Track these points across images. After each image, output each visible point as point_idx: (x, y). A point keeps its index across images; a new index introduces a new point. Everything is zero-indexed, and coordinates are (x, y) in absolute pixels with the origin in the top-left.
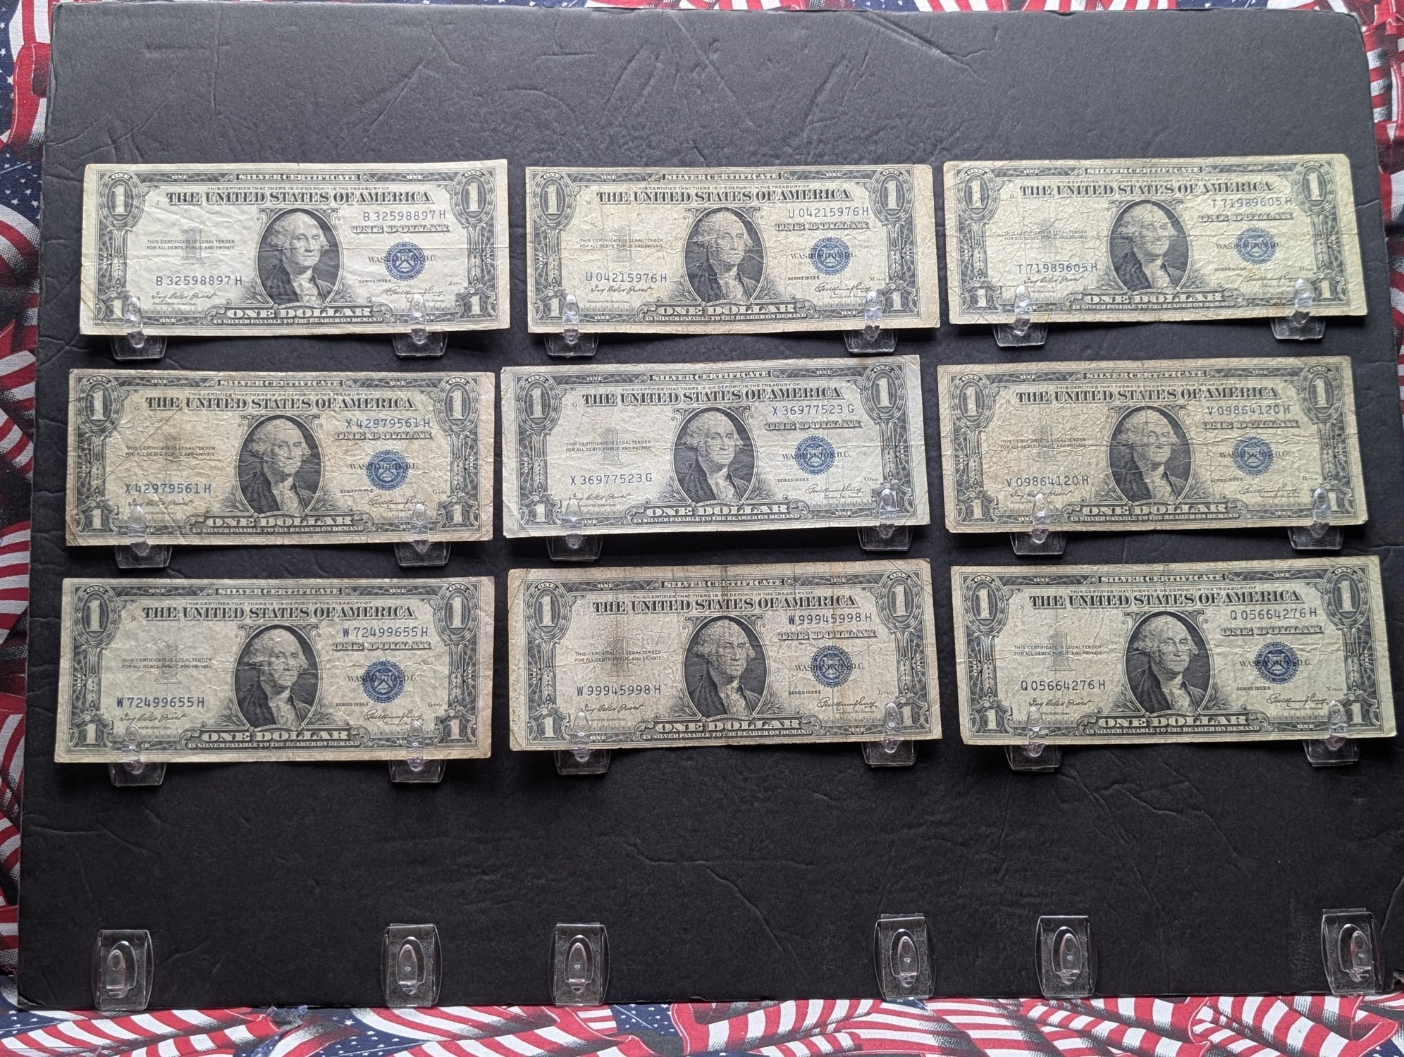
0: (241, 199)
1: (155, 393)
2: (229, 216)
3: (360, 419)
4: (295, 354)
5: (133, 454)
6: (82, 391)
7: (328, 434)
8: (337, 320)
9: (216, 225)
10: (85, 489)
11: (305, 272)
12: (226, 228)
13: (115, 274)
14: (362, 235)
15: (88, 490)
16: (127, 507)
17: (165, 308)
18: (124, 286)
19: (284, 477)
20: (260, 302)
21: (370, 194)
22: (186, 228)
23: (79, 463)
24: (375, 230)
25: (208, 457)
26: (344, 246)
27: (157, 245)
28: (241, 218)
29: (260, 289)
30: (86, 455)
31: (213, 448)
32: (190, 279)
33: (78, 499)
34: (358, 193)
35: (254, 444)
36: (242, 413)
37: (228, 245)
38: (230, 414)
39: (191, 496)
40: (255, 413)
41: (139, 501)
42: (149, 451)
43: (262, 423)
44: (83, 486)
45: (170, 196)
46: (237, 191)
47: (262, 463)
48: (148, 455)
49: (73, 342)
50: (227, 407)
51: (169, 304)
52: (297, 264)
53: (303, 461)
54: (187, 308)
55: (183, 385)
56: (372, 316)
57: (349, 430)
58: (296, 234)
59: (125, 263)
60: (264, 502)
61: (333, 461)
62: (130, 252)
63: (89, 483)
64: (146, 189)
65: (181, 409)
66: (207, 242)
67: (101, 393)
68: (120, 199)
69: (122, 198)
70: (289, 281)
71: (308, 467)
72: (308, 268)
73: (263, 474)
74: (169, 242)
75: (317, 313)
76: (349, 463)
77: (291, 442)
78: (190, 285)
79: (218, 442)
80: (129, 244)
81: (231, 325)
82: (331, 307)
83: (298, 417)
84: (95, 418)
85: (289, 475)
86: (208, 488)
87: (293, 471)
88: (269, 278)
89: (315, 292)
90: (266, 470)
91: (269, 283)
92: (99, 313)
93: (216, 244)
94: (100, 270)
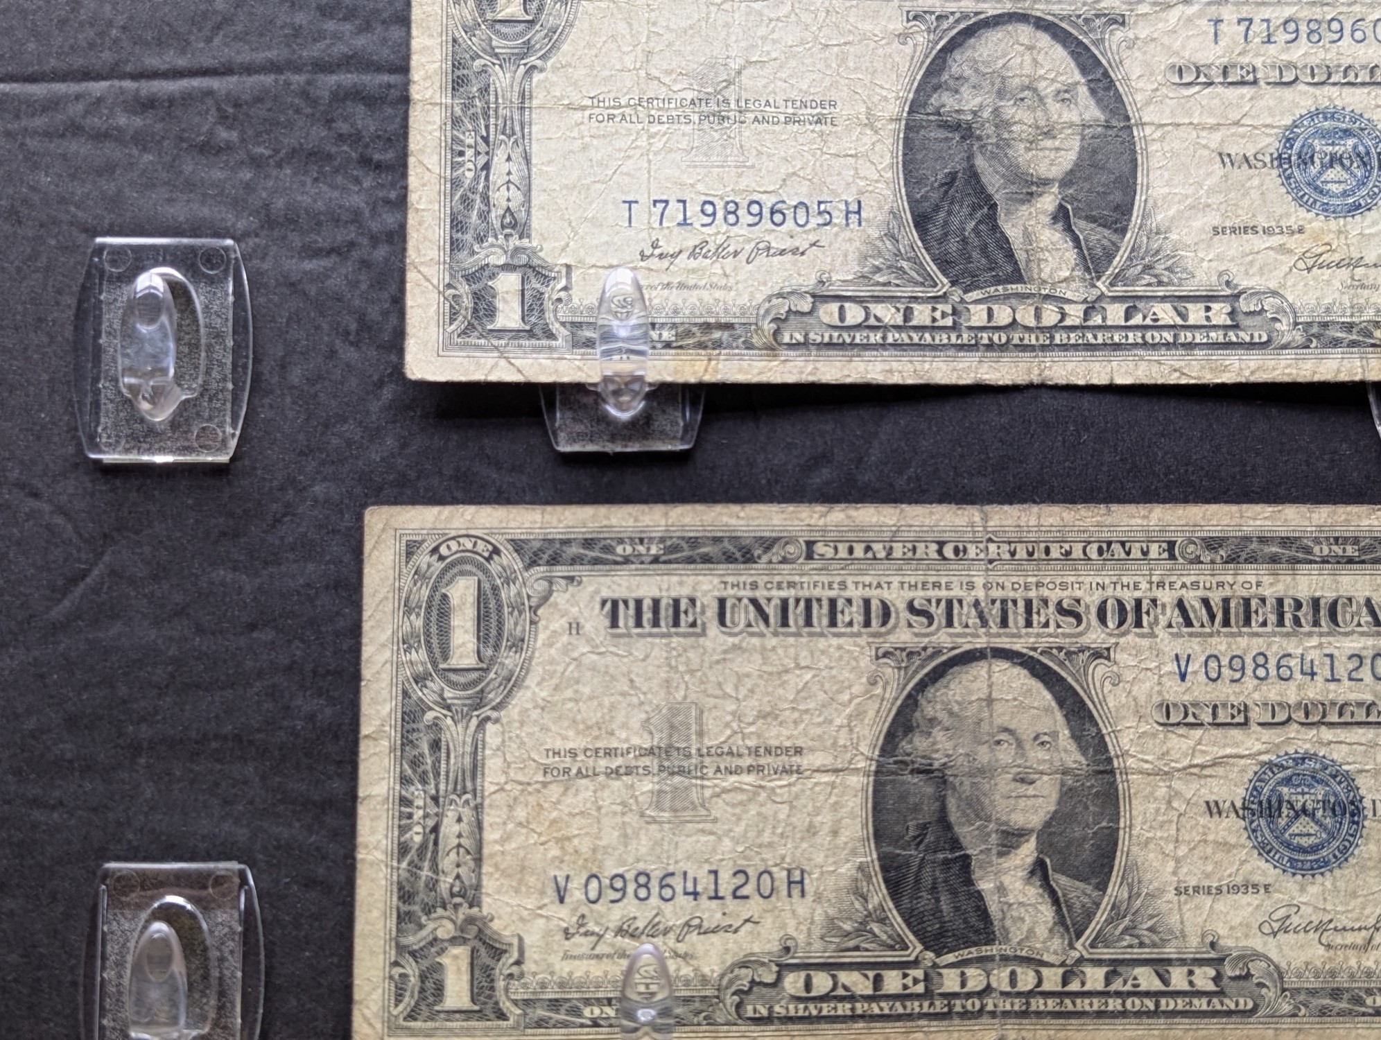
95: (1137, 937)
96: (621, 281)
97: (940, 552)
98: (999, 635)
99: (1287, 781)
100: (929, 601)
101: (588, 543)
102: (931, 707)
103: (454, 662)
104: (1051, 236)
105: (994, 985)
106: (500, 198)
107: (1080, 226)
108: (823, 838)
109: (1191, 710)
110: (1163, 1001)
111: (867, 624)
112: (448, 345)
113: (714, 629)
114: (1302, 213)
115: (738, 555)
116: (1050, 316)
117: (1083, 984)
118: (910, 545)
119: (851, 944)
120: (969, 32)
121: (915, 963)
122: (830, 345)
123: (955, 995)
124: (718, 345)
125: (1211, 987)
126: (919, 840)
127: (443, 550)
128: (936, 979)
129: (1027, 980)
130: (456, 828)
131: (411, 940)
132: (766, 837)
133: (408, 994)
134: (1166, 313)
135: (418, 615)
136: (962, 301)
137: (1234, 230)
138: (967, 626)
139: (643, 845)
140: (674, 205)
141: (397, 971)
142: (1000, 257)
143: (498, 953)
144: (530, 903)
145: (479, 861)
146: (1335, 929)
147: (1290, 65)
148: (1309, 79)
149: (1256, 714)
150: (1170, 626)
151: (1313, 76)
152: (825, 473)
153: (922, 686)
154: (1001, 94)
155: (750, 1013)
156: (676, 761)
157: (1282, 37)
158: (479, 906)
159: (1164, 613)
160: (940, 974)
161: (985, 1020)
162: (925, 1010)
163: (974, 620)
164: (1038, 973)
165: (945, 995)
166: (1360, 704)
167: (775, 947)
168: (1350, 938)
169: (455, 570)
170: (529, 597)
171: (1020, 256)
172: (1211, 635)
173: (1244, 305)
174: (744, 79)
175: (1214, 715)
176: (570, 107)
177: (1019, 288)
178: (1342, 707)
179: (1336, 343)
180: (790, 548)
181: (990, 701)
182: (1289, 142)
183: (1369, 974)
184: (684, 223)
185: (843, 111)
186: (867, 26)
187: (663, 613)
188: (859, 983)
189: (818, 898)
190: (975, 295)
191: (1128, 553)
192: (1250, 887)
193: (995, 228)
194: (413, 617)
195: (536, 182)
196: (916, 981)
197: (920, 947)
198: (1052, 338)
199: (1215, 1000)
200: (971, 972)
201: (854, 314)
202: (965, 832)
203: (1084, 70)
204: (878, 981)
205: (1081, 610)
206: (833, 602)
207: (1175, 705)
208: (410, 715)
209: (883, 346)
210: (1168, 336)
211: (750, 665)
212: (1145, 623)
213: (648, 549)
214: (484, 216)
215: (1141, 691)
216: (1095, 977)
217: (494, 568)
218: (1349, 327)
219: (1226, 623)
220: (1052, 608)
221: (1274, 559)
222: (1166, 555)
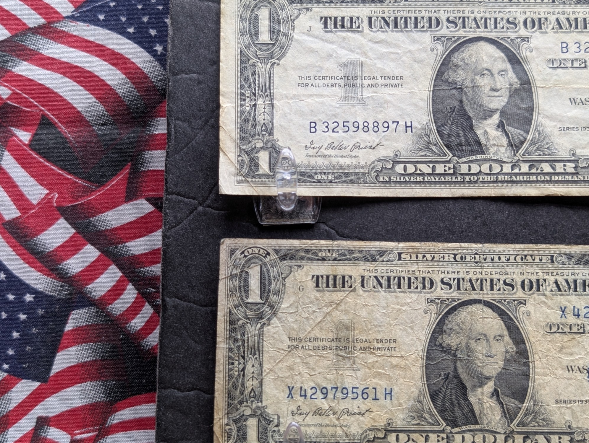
0: (411, 24)
1: (323, 269)
2: (397, 46)
3: (578, 306)
4: (479, 220)
5: (296, 347)
6: (235, 266)
7: (537, 325)
8: (533, 178)
9: (381, 57)
10: (238, 392)
11: (490, 116)
12: (393, 60)
13: (260, 118)
14: (560, 71)
15: (242, 393)
16: (290, 417)
17: (320, 161)
18: (271, 133)
19: (482, 380)
20: (435, 154)
21: (568, 19)
22: (344, 60)
23: (230, 358)
24: (576, 64)
25: (388, 353)
26: (538, 84)
27: (310, 82)
28: (411, 48)
29: (435, 137)
30: (238, 347)
31: (395, 341)
32: (350, 125)
33: (229, 405)
34: (552, 18)
35: (445, 336)
36: (428, 296)
37: (395, 82)
38: (414, 296)
39: (369, 403)
40: (445, 296)
41: (305, 409)
42: (316, 344)
43: (454, 309)
44: (235, 387)
45: (325, 21)
46: (405, 14)
47: (455, 361)
48: (315, 348)
49: (208, 202)
50: (409, 287)
51: (325, 156)
52: (481, 106)
53: (507, 361)
54: (347, 161)
55: (357, 259)
56: (577, 174)
57: (564, 320)
58: (479, 68)
59: (272, 105)
60: (458, 413)
61: (544, 360)
62: (278, 90)
63: (243, 384)
64: (295, 13)
65: (354, 290)
66: (369, 78)
67: (258, 268)
68: (264, 25)
69: (267, 23)
70: (471, 128)
71: (513, 368)
72: (493, 112)
73: (457, 376)
74: (324, 78)
75: (507, 168)
76: (565, 364)
77: (491, 336)
78: (350, 132)
79: (399, 333)
80: (276, 80)
81: (400, 182)
82: (525, 161)
83: (499, 302)
84: (250, 300)
85: (489, 378)
86: (389, 393)
87: (494, 373)
88: (446, 123)
89: (504, 141)
90: (460, 371)
91: (446, 130)
92: (241, 167)
93: (381, 81)
94: (242, 112)
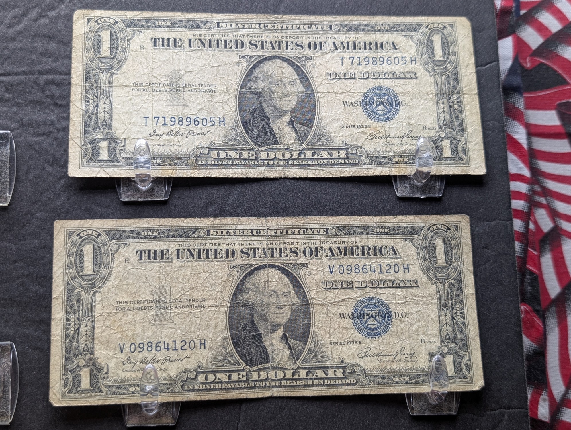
95: (317, 359)
96: (142, 143)
97: (252, 233)
98: (271, 260)
99: (366, 307)
100: (248, 249)
101: (132, 232)
102: (248, 284)
103: (85, 273)
104: (287, 129)
105: (270, 377)
106: (101, 116)
107: (297, 126)
108: (212, 329)
109: (334, 284)
110: (326, 381)
111: (227, 257)
112: (83, 165)
113: (175, 260)
114: (370, 121)
115: (184, 235)
116: (288, 156)
117: (299, 376)
118: (242, 231)
119: (221, 364)
120: (260, 62)
121: (243, 370)
122: (214, 165)
123: (256, 381)
124: (176, 165)
125: (342, 376)
126: (244, 329)
127: (81, 235)
128: (250, 375)
129: (280, 375)
130: (85, 328)
131: (70, 366)
132: (193, 329)
133: (69, 384)
134: (325, 154)
135: (72, 257)
136: (258, 150)
137: (347, 127)
138: (260, 257)
139: (150, 333)
140: (161, 119)
141: (65, 377)
142: (271, 136)
143: (100, 370)
144: (111, 353)
145: (93, 339)
146: (383, 355)
147: (367, 72)
148: (373, 77)
149: (355, 285)
150: (327, 256)
151: (374, 76)
152: (214, 207)
153: (245, 277)
154: (271, 83)
155: (186, 388)
156: (162, 304)
157: (364, 63)
158: (93, 354)
159: (325, 252)
160: (251, 374)
161: (267, 389)
162: (246, 386)
163: (263, 255)
164: (284, 372)
165: (253, 381)
166: (390, 281)
167: (195, 366)
168: (388, 358)
169: (85, 241)
170: (111, 250)
171: (277, 136)
172: (340, 259)
173: (350, 151)
174: (185, 77)
175: (342, 285)
176: (126, 86)
177: (277, 146)
178: (384, 282)
179: (381, 163)
180: (202, 232)
181: (268, 282)
182: (366, 98)
183: (394, 370)
184: (165, 124)
185: (219, 88)
186: (226, 60)
187: (157, 255)
188: (223, 377)
189: (210, 349)
190: (263, 148)
191: (313, 232)
192: (354, 342)
193: (269, 127)
194: (71, 257)
195: (114, 111)
196: (243, 376)
197: (244, 365)
198: (288, 162)
199: (343, 380)
200: (262, 373)
201: (223, 155)
202: (260, 326)
203: (298, 75)
204: (230, 376)
205: (298, 251)
206: (216, 250)
207: (329, 282)
208: (69, 291)
209: (232, 165)
210: (326, 162)
211: (187, 272)
212: (319, 255)
213: (153, 233)
214: (96, 122)
215: (317, 277)
216: (303, 373)
217: (99, 240)
218: (385, 158)
219: (345, 255)
220: (288, 251)
221: (361, 234)
222: (325, 233)
